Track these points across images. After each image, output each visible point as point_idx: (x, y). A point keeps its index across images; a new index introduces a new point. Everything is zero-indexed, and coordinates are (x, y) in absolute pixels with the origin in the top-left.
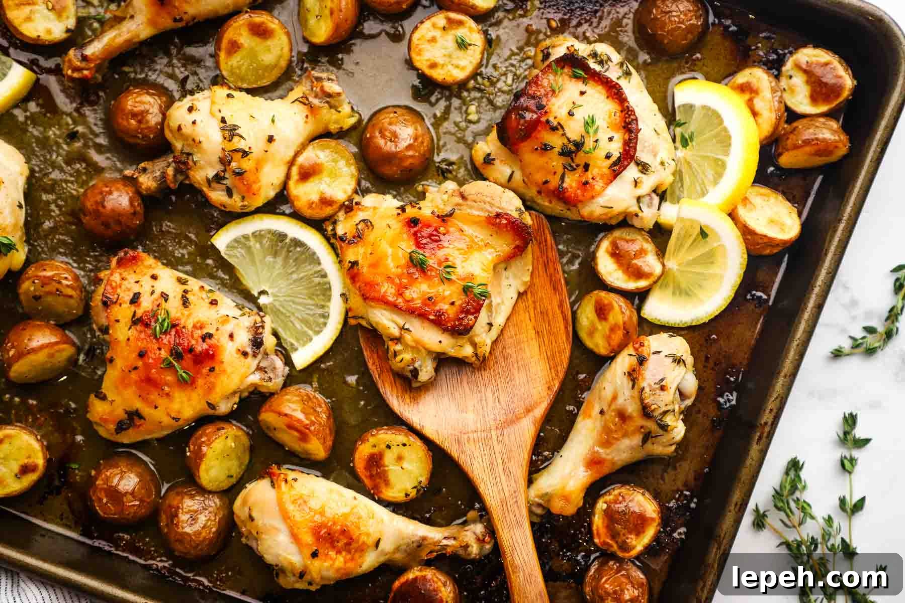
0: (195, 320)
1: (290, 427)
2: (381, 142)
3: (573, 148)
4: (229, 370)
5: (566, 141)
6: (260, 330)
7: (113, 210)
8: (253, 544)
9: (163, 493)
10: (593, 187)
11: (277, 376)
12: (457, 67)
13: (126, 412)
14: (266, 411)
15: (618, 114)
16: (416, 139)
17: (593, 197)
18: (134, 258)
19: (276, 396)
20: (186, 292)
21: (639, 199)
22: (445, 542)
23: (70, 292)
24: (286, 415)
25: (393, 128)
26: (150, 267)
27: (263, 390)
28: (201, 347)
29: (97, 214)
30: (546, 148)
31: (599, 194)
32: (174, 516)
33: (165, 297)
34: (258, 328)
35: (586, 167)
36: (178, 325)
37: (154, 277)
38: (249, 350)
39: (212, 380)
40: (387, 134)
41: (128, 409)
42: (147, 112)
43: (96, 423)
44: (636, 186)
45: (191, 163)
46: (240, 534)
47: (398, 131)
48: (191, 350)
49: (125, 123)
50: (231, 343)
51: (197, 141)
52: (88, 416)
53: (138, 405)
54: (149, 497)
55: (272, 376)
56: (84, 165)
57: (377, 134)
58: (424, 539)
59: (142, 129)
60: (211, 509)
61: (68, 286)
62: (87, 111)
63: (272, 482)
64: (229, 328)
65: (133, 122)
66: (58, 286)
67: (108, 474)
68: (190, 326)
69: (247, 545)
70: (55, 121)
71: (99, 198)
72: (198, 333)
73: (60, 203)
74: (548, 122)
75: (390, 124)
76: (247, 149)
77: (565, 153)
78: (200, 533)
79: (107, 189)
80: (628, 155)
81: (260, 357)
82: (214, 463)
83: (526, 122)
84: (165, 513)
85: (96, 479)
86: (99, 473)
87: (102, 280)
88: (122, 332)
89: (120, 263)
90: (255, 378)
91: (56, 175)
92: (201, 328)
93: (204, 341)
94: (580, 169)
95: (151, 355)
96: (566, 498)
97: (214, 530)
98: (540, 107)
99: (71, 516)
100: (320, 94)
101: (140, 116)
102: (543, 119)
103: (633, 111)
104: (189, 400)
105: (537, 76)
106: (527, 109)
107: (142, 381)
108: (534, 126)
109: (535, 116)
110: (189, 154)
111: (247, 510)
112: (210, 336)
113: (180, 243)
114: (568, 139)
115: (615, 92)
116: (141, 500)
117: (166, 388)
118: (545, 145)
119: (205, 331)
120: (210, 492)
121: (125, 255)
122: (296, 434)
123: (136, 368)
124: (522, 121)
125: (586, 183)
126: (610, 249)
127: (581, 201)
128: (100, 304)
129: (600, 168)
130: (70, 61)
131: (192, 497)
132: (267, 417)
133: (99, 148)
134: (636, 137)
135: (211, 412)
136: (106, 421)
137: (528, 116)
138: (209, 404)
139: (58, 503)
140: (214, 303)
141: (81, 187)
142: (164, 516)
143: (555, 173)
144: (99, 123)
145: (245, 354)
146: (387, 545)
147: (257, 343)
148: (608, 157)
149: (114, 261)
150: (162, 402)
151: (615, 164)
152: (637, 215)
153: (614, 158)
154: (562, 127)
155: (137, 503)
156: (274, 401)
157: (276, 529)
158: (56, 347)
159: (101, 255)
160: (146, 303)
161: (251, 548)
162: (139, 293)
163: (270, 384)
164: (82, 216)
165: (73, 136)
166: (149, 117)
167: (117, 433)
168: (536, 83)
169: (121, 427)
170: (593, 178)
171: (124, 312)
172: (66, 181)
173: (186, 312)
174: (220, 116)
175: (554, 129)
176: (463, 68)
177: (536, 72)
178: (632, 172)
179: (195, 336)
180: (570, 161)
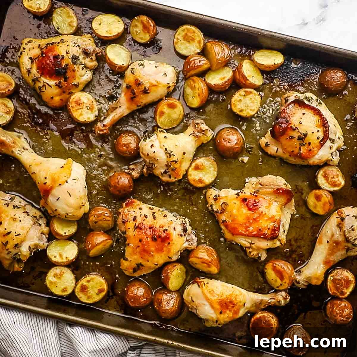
0: (160, 224)
1: (203, 263)
2: (225, 143)
3: (303, 137)
4: (176, 243)
5: (300, 134)
6: (185, 225)
7: (122, 186)
8: (195, 311)
9: (153, 294)
10: (313, 151)
11: (194, 243)
12: (251, 110)
13: (136, 264)
14: (192, 257)
15: (320, 120)
16: (238, 140)
17: (314, 156)
18: (132, 202)
19: (195, 251)
20: (154, 213)
21: (332, 154)
22: (270, 301)
23: (108, 219)
24: (201, 258)
25: (229, 137)
26: (138, 205)
27: (189, 249)
28: (164, 235)
29: (116, 187)
30: (292, 138)
31: (316, 154)
32: (160, 303)
33: (146, 217)
34: (184, 224)
35: (310, 143)
36: (153, 227)
37: (140, 209)
38: (182, 234)
39: (169, 247)
40: (226, 139)
41: (137, 263)
42: (130, 143)
43: (124, 270)
44: (330, 149)
45: (154, 167)
46: (188, 307)
47: (231, 138)
48: (160, 237)
49: (121, 149)
50: (175, 232)
51: (156, 159)
52: (121, 267)
53: (141, 261)
54: (149, 296)
55: (192, 243)
56: (106, 167)
57: (223, 141)
58: (262, 300)
59: (129, 150)
60: (174, 298)
61: (107, 216)
62: (105, 145)
63: (198, 285)
64: (173, 225)
65: (125, 148)
66: (104, 217)
67: (132, 289)
68: (158, 227)
69: (191, 312)
70: (92, 151)
71: (117, 181)
72: (162, 229)
73: (99, 183)
74: (291, 127)
75: (227, 135)
76: (176, 160)
77: (300, 139)
78: (172, 309)
79: (120, 177)
80: (326, 137)
81: (187, 236)
82: (174, 280)
83: (283, 128)
84: (156, 301)
85: (128, 292)
86: (128, 289)
87: (120, 213)
88: (131, 233)
89: (127, 205)
90: (186, 245)
91: (95, 172)
92: (162, 227)
93: (164, 232)
94: (307, 145)
95: (144, 241)
96: (318, 279)
97: (177, 306)
98: (287, 122)
99: (119, 307)
100: (200, 131)
101: (127, 145)
102: (289, 126)
103: (326, 119)
104: (161, 257)
105: (284, 109)
106: (282, 123)
107: (142, 251)
108: (286, 129)
109: (286, 126)
110: (152, 164)
111: (190, 298)
112: (166, 230)
113: (147, 193)
114: (301, 133)
115: (317, 112)
116: (147, 298)
117: (152, 253)
118: (291, 136)
119: (164, 229)
120: (172, 292)
121: (129, 201)
122: (205, 265)
123: (139, 246)
124: (281, 128)
125: (310, 150)
126: (323, 174)
127: (308, 158)
128: (121, 223)
129: (315, 144)
130: (98, 128)
131: (166, 294)
132: (192, 260)
133: (111, 159)
134: (329, 130)
135: (170, 260)
136: (128, 268)
137: (283, 125)
138: (169, 257)
139: (113, 302)
140: (165, 216)
141: (106, 176)
142: (156, 303)
143: (296, 147)
144: (110, 149)
145: (181, 235)
146: (248, 305)
147: (185, 230)
148: (318, 138)
149: (124, 204)
150: (150, 259)
151: (321, 141)
152: (332, 160)
153: (320, 139)
154: (297, 129)
155: (145, 299)
156: (195, 253)
157: (204, 304)
158: (106, 242)
159: (117, 202)
160: (139, 220)
161: (193, 313)
162: (136, 216)
163: (192, 246)
164: (109, 187)
165: (101, 156)
166: (131, 145)
167: (133, 273)
168: (284, 112)
169: (135, 270)
170: (313, 148)
171: (131, 225)
172: (100, 174)
173: (155, 221)
174: (164, 148)
175: (295, 130)
176: (254, 110)
177: (283, 108)
178: (328, 143)
179: (161, 231)
180: (302, 142)
